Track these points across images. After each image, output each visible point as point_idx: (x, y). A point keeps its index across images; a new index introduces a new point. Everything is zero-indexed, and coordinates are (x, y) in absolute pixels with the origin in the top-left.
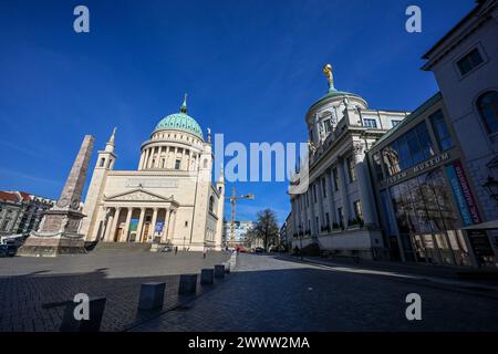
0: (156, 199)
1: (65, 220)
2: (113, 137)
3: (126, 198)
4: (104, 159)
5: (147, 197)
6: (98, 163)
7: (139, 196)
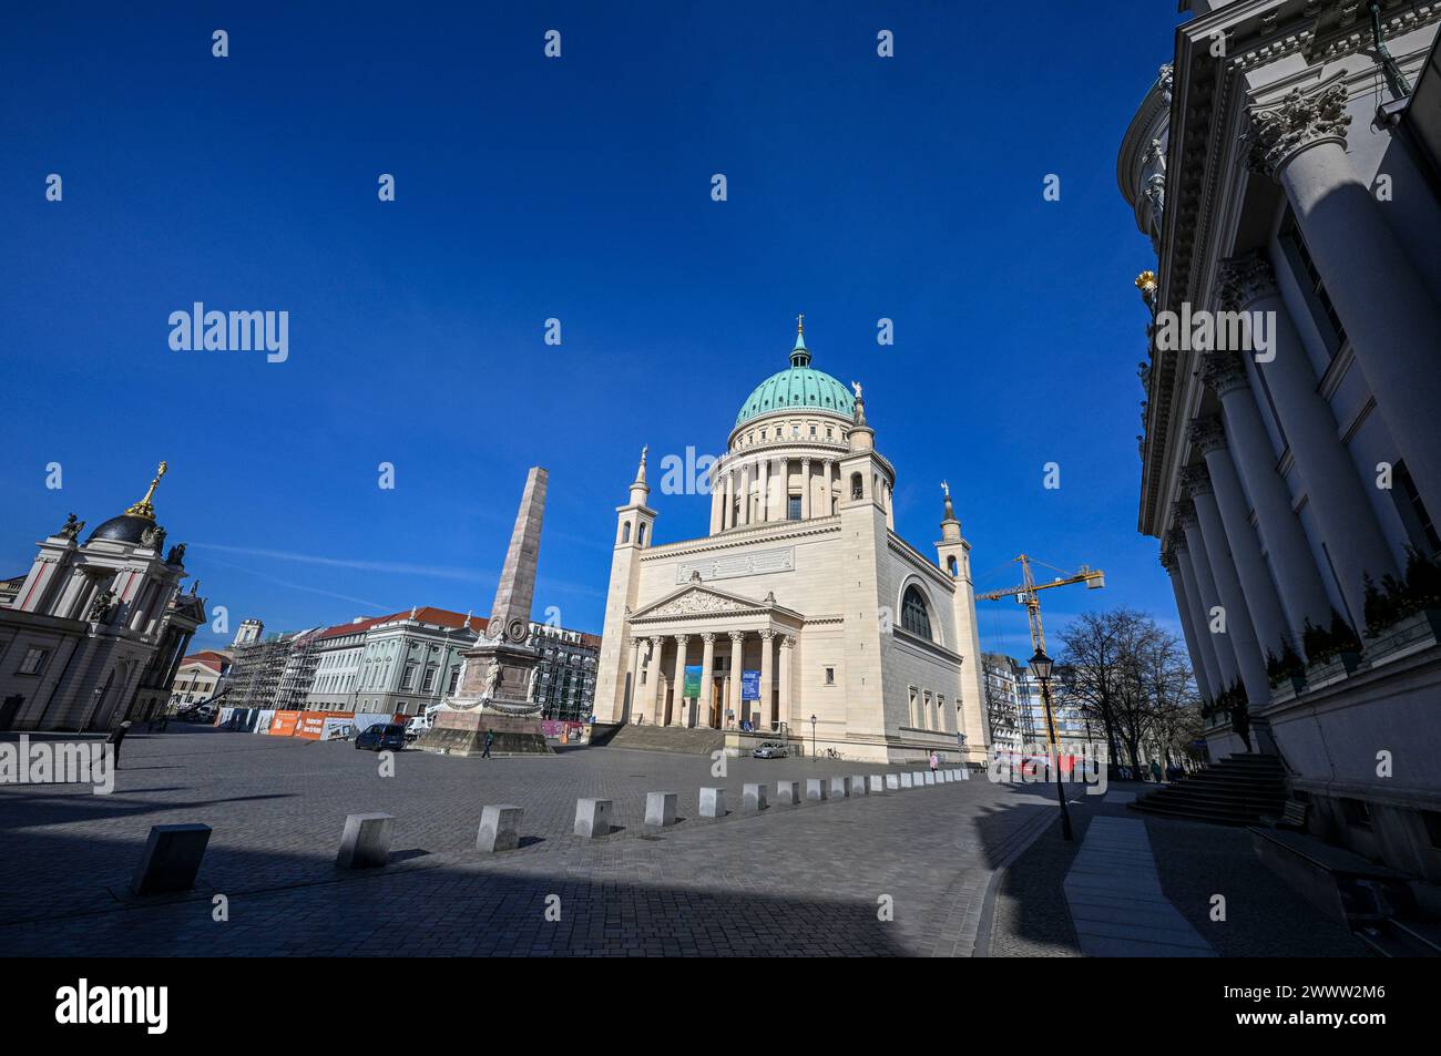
0: (732, 606)
1: (493, 669)
2: (642, 469)
3: (670, 610)
4: (628, 524)
5: (713, 605)
6: (619, 537)
7: (695, 603)
